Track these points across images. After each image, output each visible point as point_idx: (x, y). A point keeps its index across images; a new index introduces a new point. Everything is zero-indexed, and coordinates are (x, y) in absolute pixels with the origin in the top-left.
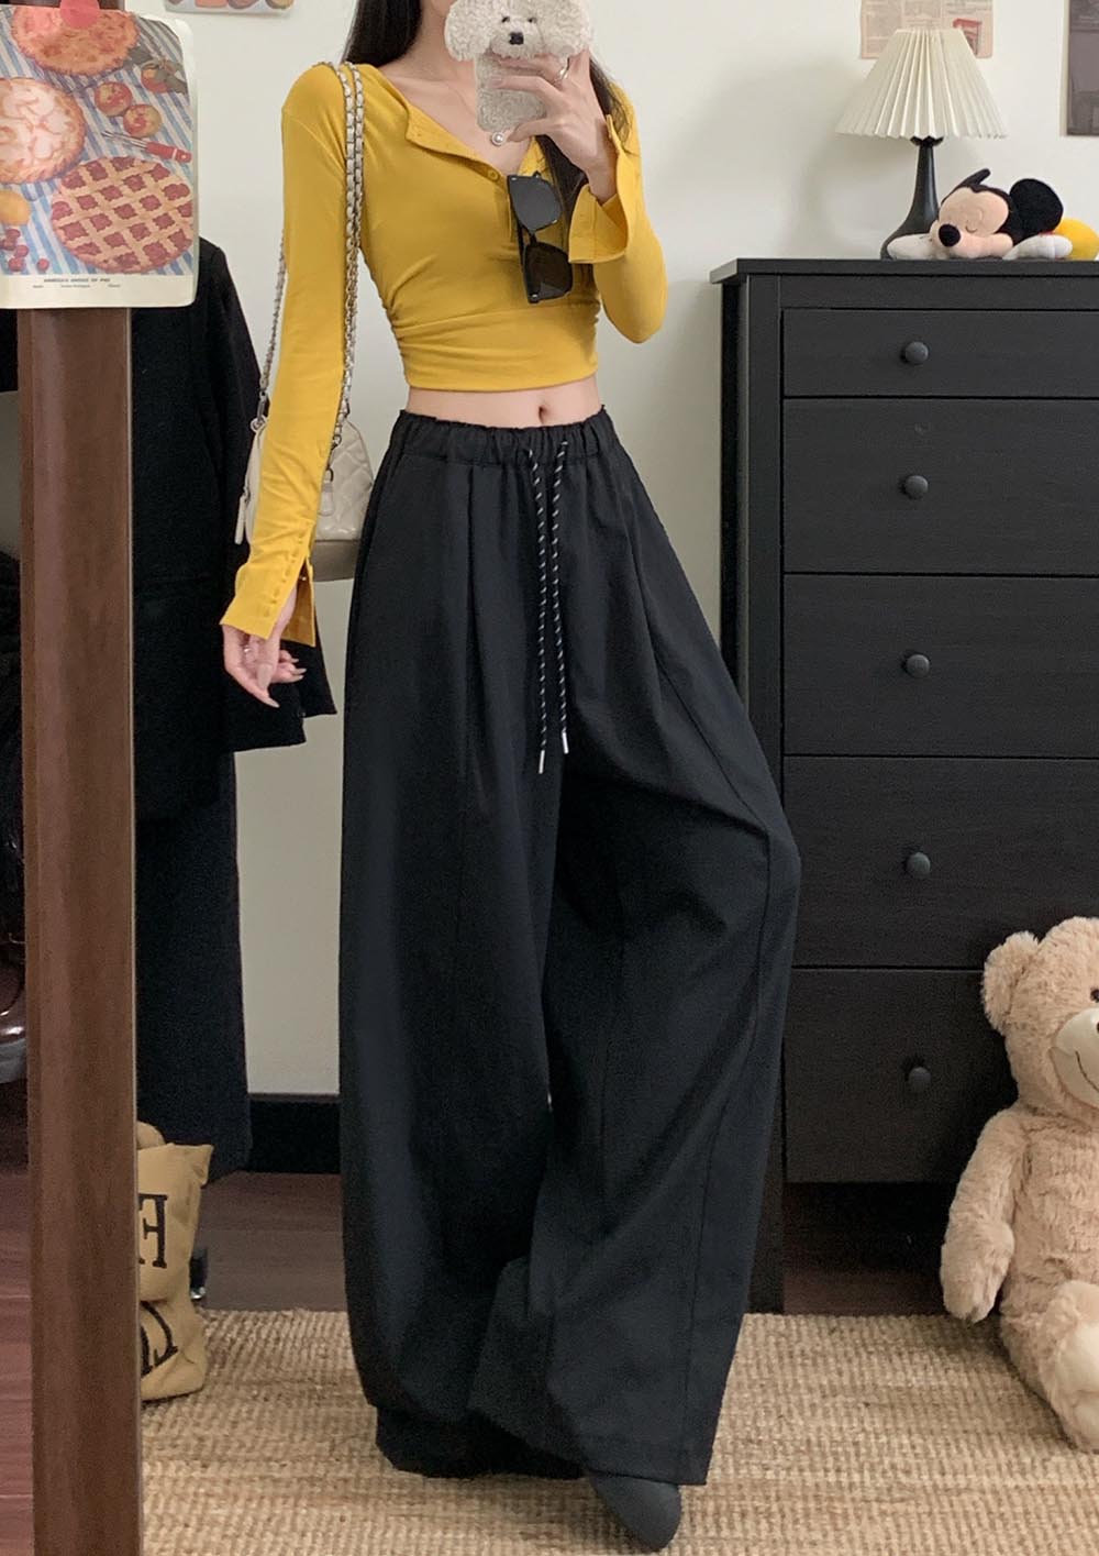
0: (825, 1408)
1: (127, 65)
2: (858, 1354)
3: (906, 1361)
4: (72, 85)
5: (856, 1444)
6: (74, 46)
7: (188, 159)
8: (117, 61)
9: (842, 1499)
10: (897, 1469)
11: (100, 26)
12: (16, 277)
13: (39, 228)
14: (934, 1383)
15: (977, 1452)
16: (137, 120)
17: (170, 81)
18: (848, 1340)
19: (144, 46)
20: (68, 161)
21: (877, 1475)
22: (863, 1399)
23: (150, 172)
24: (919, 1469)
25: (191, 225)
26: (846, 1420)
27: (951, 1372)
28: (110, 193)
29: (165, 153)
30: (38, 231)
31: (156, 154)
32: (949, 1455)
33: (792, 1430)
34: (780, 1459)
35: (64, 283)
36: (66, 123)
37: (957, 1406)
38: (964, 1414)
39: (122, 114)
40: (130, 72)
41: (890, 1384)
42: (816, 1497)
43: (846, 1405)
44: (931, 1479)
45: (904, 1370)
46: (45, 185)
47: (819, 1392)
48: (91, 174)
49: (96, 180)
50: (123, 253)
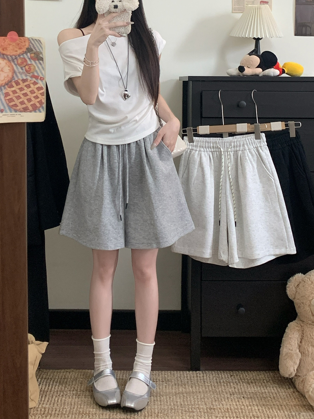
0: (231, 399)
2: (239, 382)
4: (10, 59)
6: (11, 47)
7: (43, 79)
8: (23, 52)
11: (18, 42)
16: (29, 69)
17: (38, 57)
19: (30, 47)
20: (9, 80)
22: (242, 396)
23: (32, 83)
25: (44, 98)
26: (237, 402)
28: (21, 89)
29: (37, 77)
30: (1, 101)
31: (34, 78)
32: (269, 412)
34: (220, 414)
35: (8, 116)
36: (9, 70)
40: (27, 54)
41: (250, 391)
43: (237, 398)
45: (253, 387)
46: (3, 88)
47: (229, 394)
48: (16, 84)
49: (17, 85)
50: (25, 107)
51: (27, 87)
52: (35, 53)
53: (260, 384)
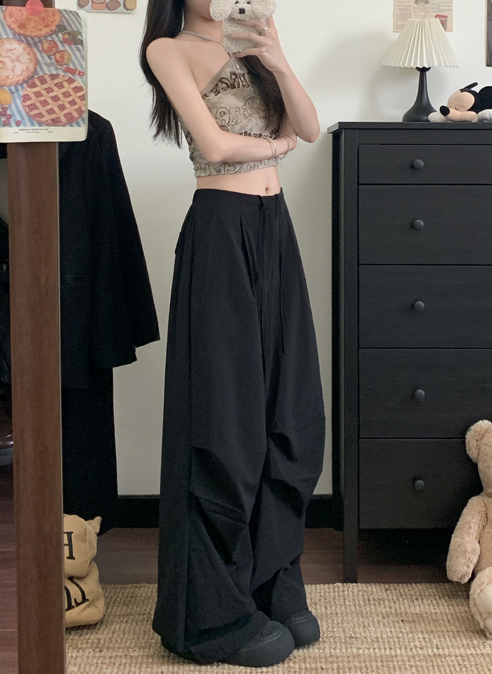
0: (384, 623)
1: (56, 33)
2: (398, 599)
3: (420, 602)
4: (31, 41)
5: (398, 638)
6: (32, 24)
7: (83, 75)
8: (51, 31)
9: (393, 661)
10: (417, 647)
11: (43, 15)
12: (7, 128)
13: (17, 106)
14: (433, 611)
15: (453, 639)
16: (60, 57)
17: (75, 39)
18: (394, 593)
19: (64, 24)
20: (30, 76)
21: (408, 650)
22: (401, 619)
23: (66, 80)
24: (427, 647)
25: (84, 105)
26: (393, 628)
27: (441, 606)
28: (49, 90)
29: (73, 72)
30: (17, 107)
31: (69, 72)
32: (440, 641)
33: (370, 632)
34: (365, 645)
35: (28, 131)
36: (29, 59)
37: (443, 620)
38: (447, 624)
39: (54, 54)
40: (57, 36)
41: (413, 612)
42: (382, 661)
43: (393, 621)
44: (432, 651)
45: (419, 605)
46: (19, 87)
47: (381, 616)
48: (40, 82)
49: (42, 84)
50: (55, 117)
51: (57, 87)
52: (69, 34)
53: (429, 602)
